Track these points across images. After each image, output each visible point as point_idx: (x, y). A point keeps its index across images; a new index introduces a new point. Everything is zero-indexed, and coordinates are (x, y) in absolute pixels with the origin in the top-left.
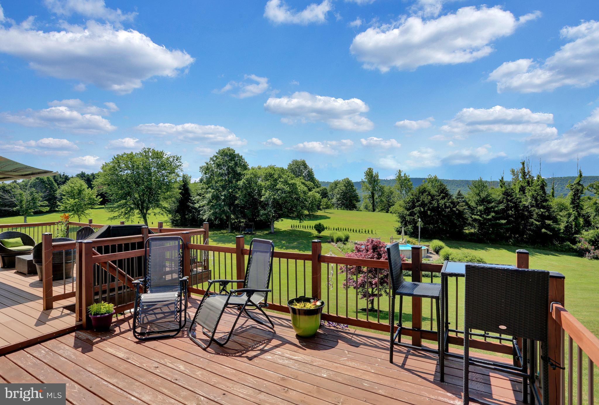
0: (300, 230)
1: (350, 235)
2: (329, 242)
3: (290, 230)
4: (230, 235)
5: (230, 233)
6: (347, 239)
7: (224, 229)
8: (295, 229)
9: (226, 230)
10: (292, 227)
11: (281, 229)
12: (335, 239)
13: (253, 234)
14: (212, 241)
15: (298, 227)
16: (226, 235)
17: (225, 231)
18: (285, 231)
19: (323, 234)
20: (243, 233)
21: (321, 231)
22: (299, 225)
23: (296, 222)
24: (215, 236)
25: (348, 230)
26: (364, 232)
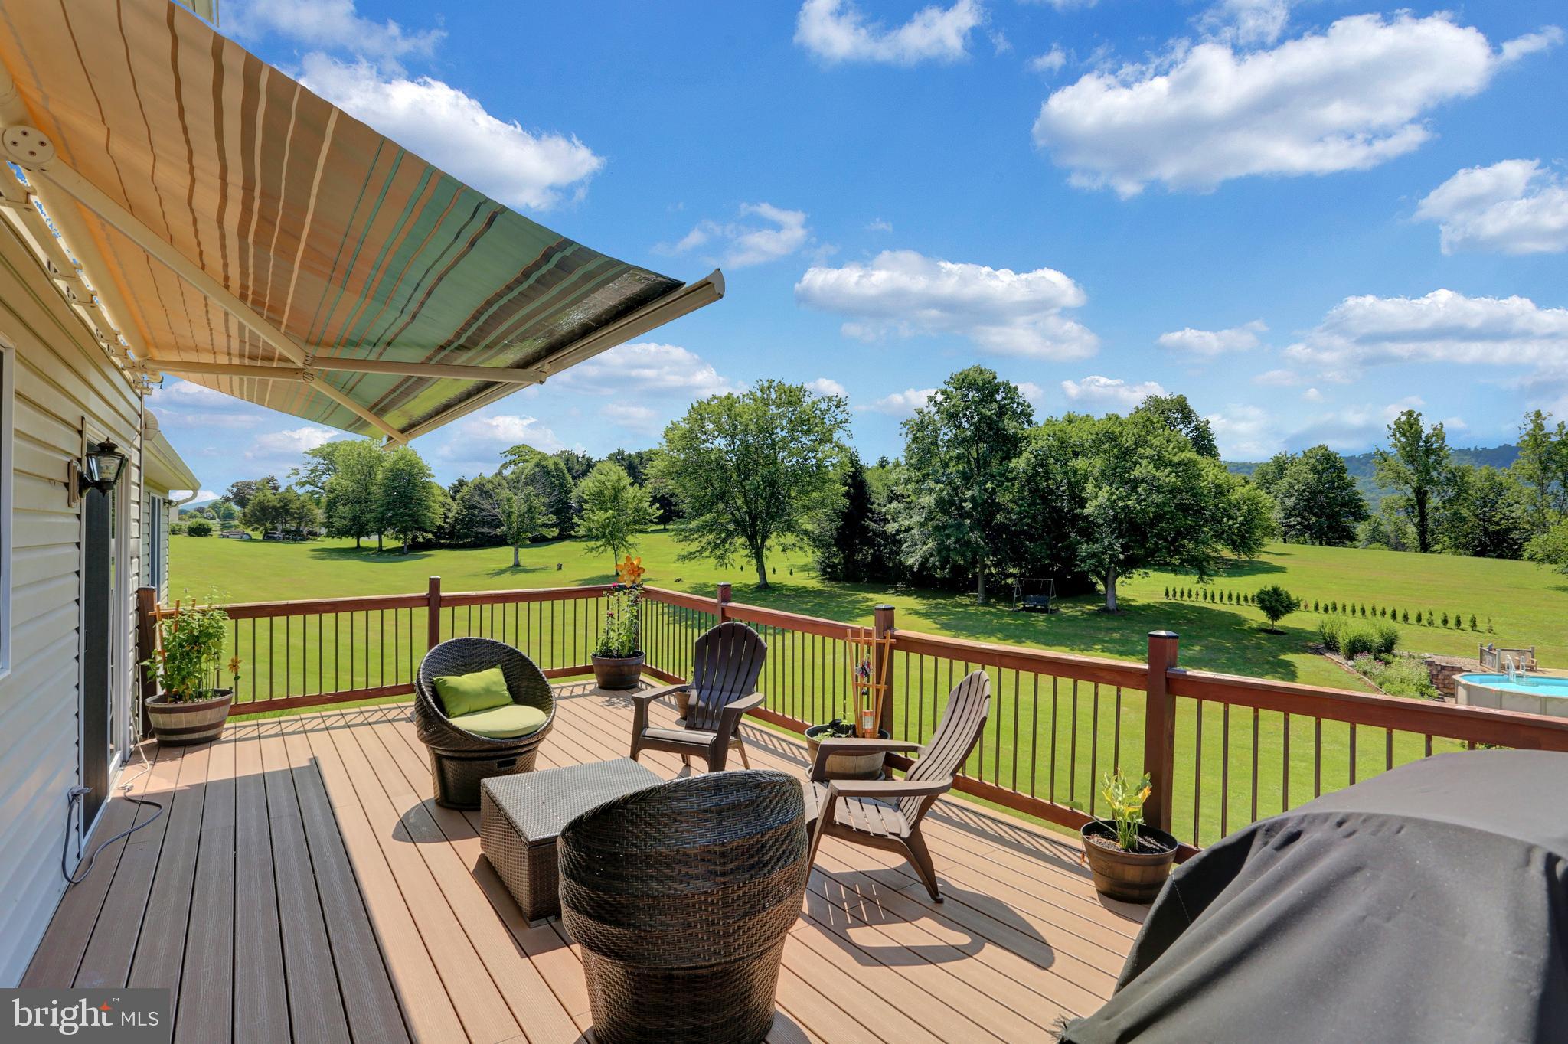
0: (1197, 604)
1: (1400, 633)
2: (1317, 651)
3: (1163, 603)
4: (985, 613)
5: (982, 605)
6: (1389, 645)
7: (962, 594)
8: (1178, 600)
9: (969, 596)
10: (1167, 594)
11: (1134, 601)
12: (1342, 640)
13: (1052, 612)
14: (938, 626)
15: (1190, 596)
16: (972, 610)
17: (967, 601)
18: (1148, 607)
19: (1287, 621)
20: (1020, 606)
21: (1283, 614)
22: (1190, 591)
23: (1187, 582)
24: (942, 614)
25: (1384, 613)
26: (1438, 622)
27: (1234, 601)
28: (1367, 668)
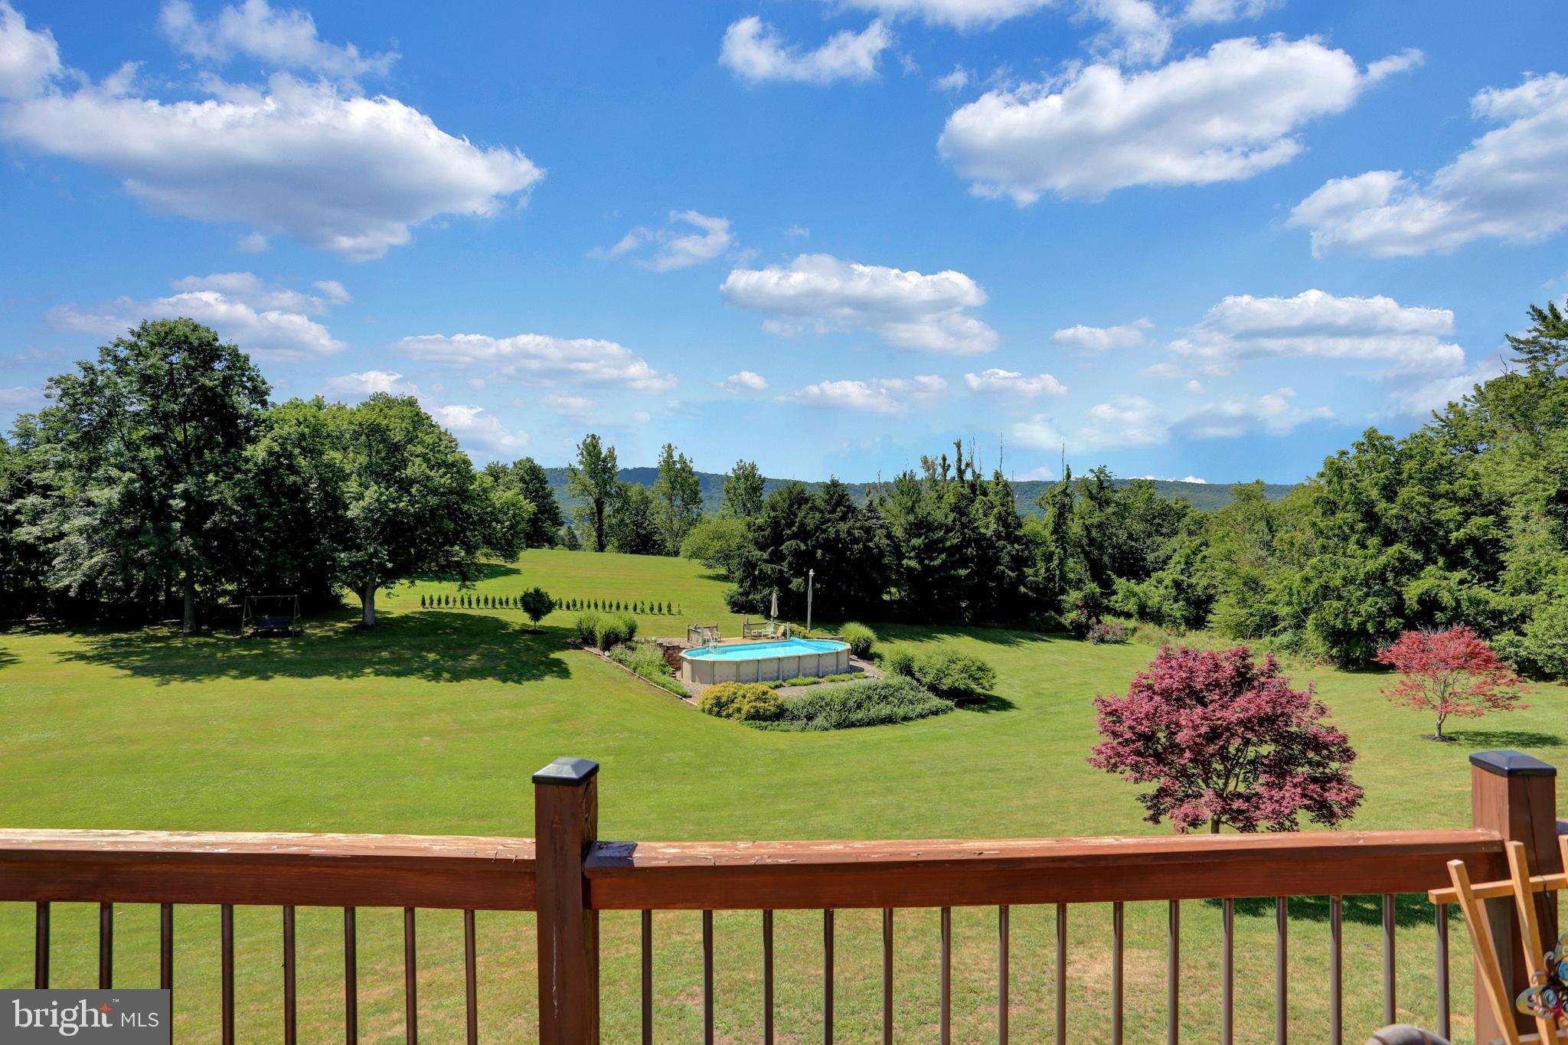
0: (455, 611)
1: (638, 623)
2: (577, 647)
3: (421, 613)
4: (199, 646)
5: (191, 635)
6: (631, 633)
7: (152, 623)
8: (436, 608)
9: (165, 625)
10: (423, 603)
11: (389, 613)
12: (599, 633)
13: (298, 635)
14: (128, 672)
15: (447, 603)
16: (178, 643)
17: (164, 631)
18: (405, 619)
19: (547, 621)
20: (249, 631)
21: (544, 614)
22: (447, 598)
23: (447, 589)
24: (127, 655)
25: (611, 606)
26: (647, 610)
27: (490, 605)
28: (622, 657)
